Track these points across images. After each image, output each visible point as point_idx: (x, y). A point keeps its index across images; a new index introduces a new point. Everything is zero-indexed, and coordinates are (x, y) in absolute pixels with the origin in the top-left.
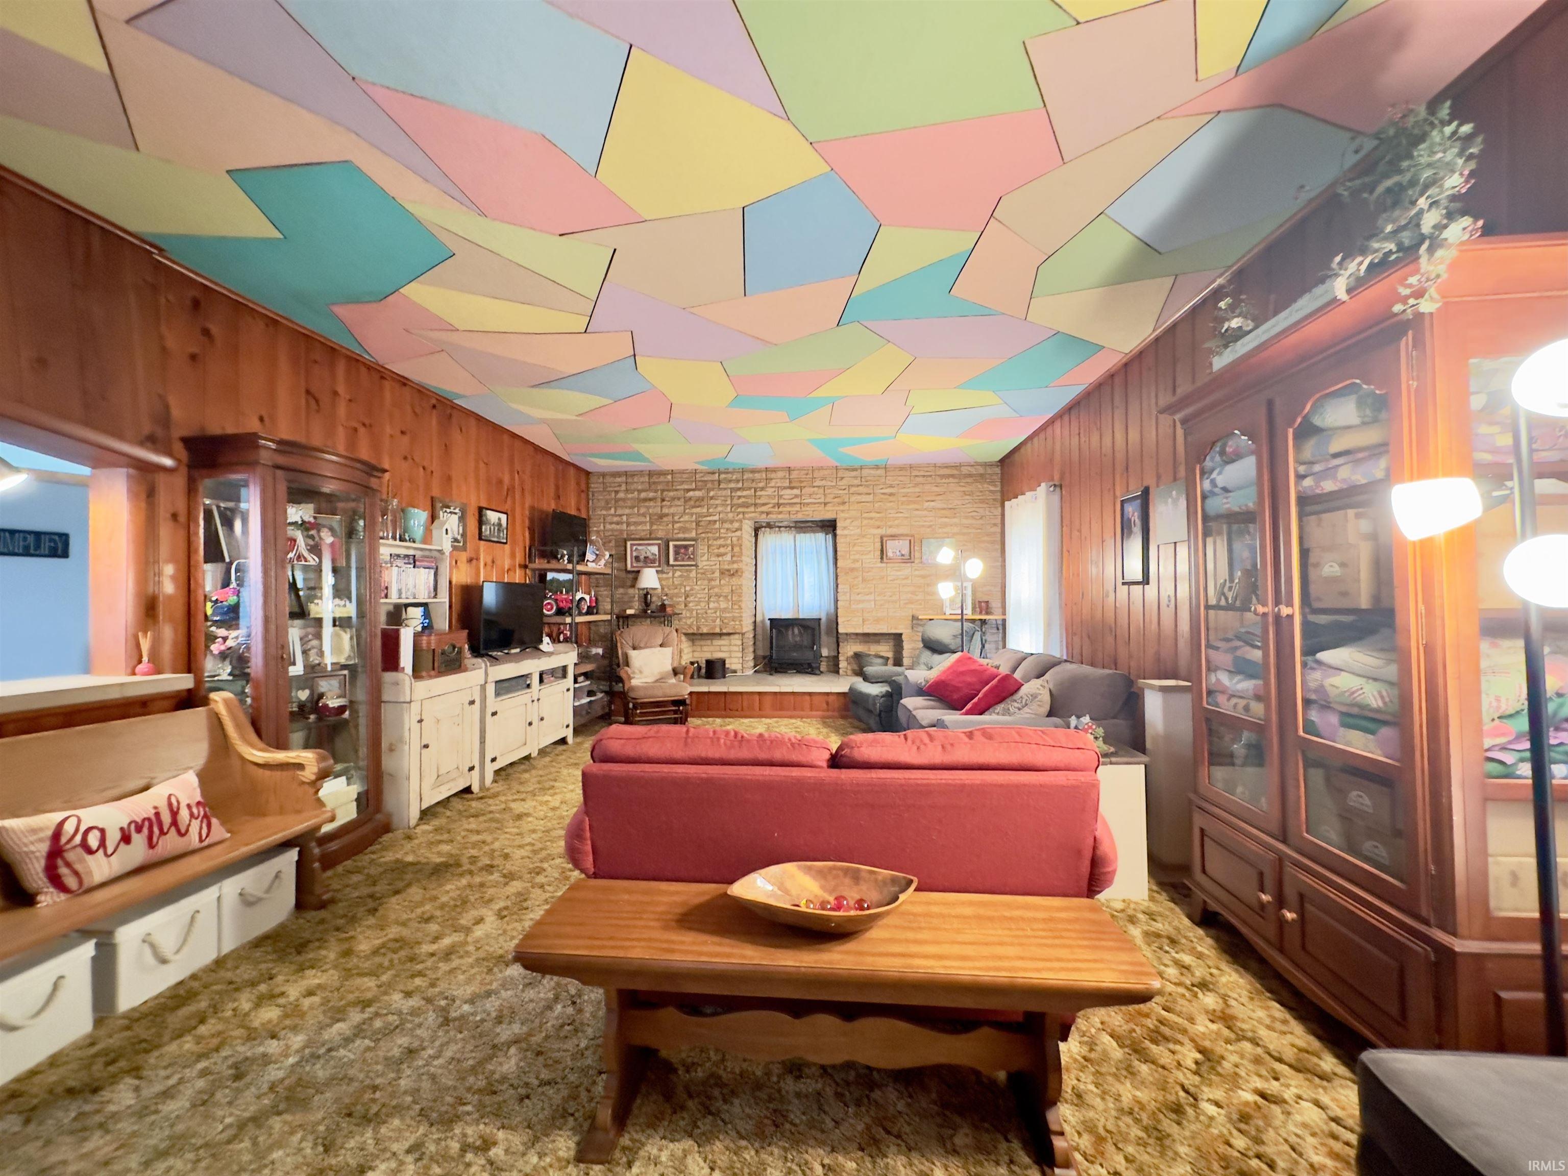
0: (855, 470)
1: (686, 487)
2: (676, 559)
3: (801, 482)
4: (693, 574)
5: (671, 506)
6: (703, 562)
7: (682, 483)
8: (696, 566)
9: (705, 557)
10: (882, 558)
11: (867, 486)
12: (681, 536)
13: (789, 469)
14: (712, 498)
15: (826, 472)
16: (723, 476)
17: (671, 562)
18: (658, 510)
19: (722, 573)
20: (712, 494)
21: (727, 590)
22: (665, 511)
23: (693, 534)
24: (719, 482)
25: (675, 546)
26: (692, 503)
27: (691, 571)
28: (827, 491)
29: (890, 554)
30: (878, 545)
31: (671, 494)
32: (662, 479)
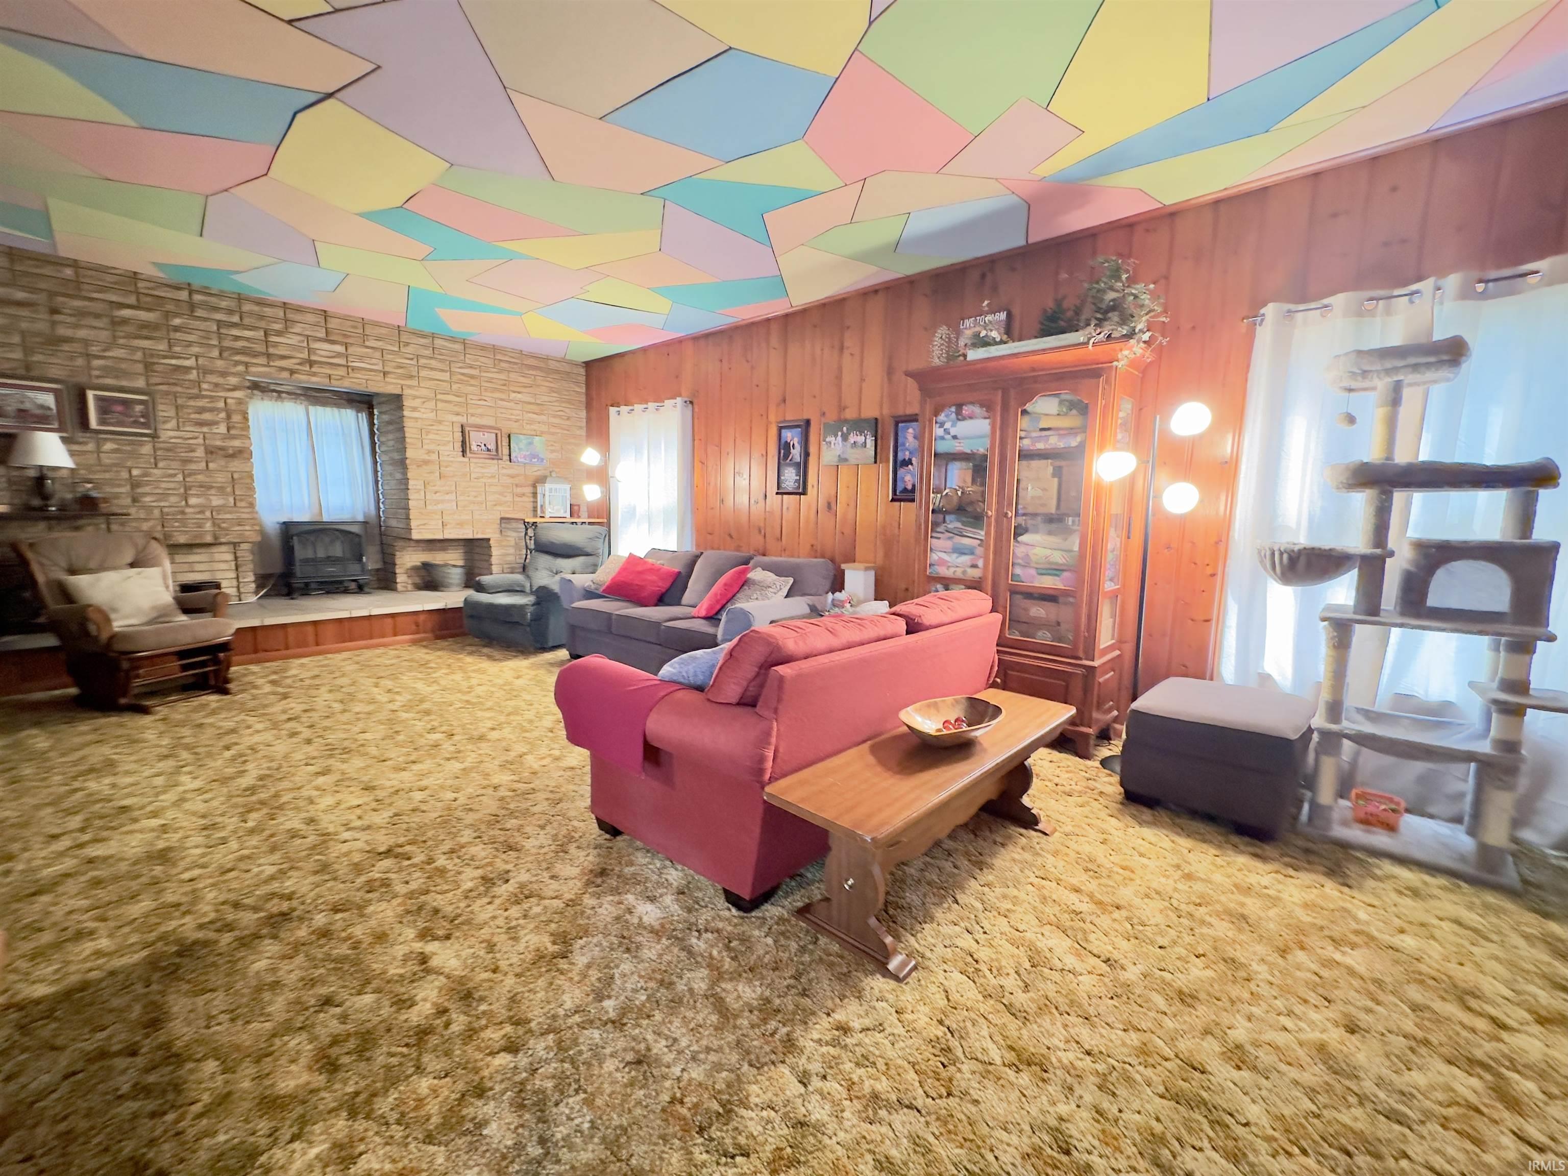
0: (424, 336)
1: (114, 298)
2: (102, 422)
3: (345, 336)
4: (147, 449)
5: (76, 326)
6: (168, 433)
7: (103, 289)
8: (154, 436)
9: (172, 424)
10: (464, 452)
11: (441, 361)
12: (109, 381)
13: (325, 314)
14: (177, 329)
15: (384, 331)
16: (197, 298)
17: (93, 423)
18: (42, 326)
19: (211, 452)
20: (177, 321)
21: (221, 478)
22: (62, 331)
23: (140, 383)
24: (192, 306)
25: (98, 399)
26: (129, 329)
27: (141, 444)
28: (387, 357)
29: (474, 448)
30: (458, 436)
31: (77, 303)
32: (48, 271)
